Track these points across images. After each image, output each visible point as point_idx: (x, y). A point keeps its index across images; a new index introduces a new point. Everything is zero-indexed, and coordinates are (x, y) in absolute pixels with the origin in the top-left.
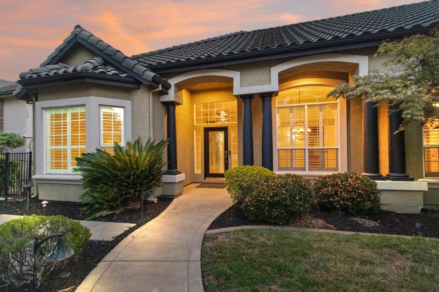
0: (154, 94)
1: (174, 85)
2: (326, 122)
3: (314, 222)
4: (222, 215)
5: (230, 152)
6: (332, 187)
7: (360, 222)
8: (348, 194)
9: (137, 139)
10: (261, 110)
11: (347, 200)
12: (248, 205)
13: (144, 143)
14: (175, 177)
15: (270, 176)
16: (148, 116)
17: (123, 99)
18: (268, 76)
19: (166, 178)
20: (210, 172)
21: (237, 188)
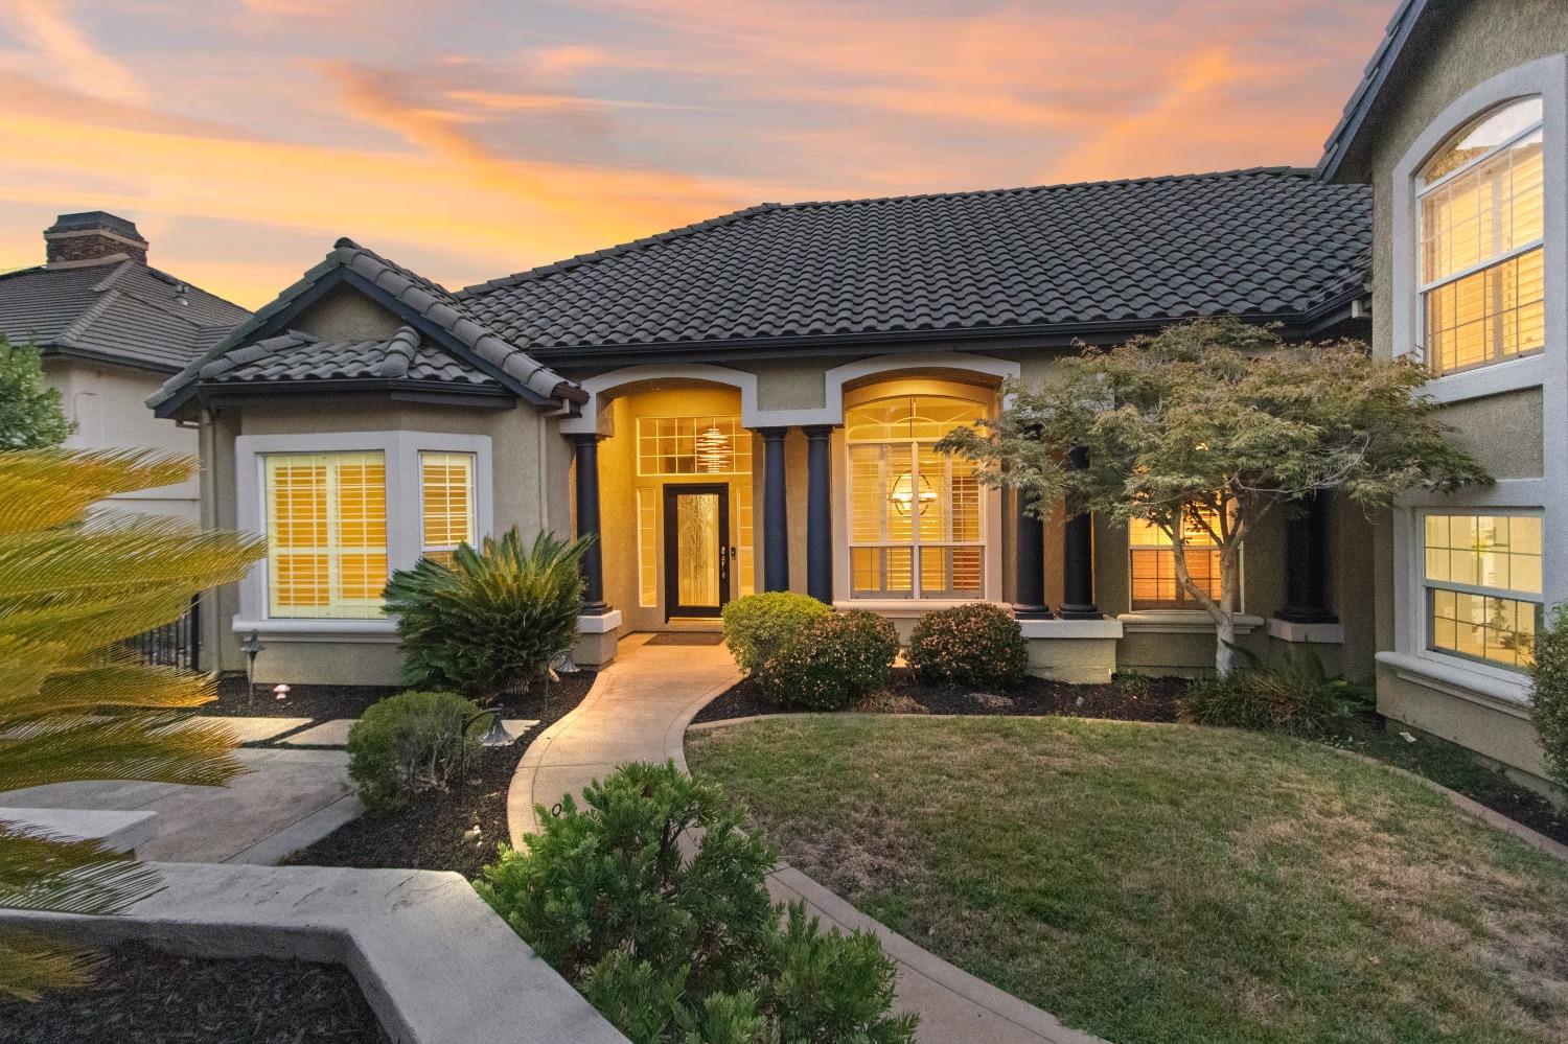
0: (549, 420)
1: (598, 394)
2: (959, 482)
3: (892, 702)
4: (717, 700)
5: (733, 549)
6: (940, 635)
7: (981, 700)
8: (966, 647)
9: (509, 530)
10: (806, 463)
11: (964, 659)
12: (770, 675)
13: (528, 541)
14: (601, 621)
15: (819, 616)
16: (536, 475)
17: (473, 433)
18: (821, 390)
19: (586, 622)
20: (681, 603)
21: (749, 643)
